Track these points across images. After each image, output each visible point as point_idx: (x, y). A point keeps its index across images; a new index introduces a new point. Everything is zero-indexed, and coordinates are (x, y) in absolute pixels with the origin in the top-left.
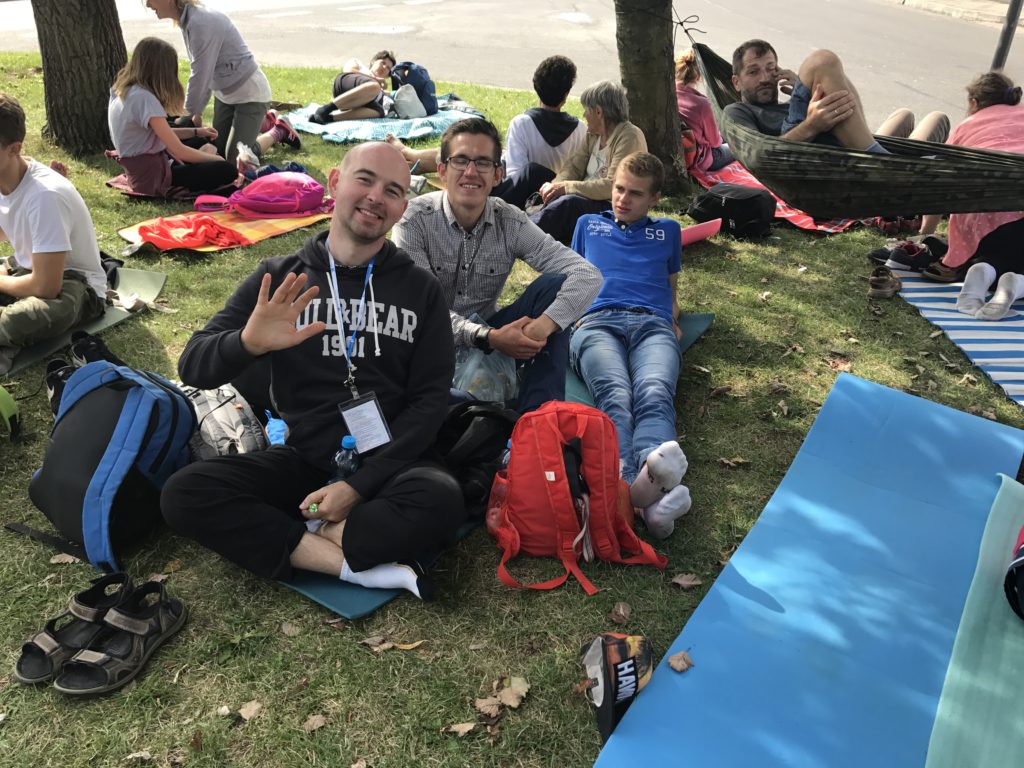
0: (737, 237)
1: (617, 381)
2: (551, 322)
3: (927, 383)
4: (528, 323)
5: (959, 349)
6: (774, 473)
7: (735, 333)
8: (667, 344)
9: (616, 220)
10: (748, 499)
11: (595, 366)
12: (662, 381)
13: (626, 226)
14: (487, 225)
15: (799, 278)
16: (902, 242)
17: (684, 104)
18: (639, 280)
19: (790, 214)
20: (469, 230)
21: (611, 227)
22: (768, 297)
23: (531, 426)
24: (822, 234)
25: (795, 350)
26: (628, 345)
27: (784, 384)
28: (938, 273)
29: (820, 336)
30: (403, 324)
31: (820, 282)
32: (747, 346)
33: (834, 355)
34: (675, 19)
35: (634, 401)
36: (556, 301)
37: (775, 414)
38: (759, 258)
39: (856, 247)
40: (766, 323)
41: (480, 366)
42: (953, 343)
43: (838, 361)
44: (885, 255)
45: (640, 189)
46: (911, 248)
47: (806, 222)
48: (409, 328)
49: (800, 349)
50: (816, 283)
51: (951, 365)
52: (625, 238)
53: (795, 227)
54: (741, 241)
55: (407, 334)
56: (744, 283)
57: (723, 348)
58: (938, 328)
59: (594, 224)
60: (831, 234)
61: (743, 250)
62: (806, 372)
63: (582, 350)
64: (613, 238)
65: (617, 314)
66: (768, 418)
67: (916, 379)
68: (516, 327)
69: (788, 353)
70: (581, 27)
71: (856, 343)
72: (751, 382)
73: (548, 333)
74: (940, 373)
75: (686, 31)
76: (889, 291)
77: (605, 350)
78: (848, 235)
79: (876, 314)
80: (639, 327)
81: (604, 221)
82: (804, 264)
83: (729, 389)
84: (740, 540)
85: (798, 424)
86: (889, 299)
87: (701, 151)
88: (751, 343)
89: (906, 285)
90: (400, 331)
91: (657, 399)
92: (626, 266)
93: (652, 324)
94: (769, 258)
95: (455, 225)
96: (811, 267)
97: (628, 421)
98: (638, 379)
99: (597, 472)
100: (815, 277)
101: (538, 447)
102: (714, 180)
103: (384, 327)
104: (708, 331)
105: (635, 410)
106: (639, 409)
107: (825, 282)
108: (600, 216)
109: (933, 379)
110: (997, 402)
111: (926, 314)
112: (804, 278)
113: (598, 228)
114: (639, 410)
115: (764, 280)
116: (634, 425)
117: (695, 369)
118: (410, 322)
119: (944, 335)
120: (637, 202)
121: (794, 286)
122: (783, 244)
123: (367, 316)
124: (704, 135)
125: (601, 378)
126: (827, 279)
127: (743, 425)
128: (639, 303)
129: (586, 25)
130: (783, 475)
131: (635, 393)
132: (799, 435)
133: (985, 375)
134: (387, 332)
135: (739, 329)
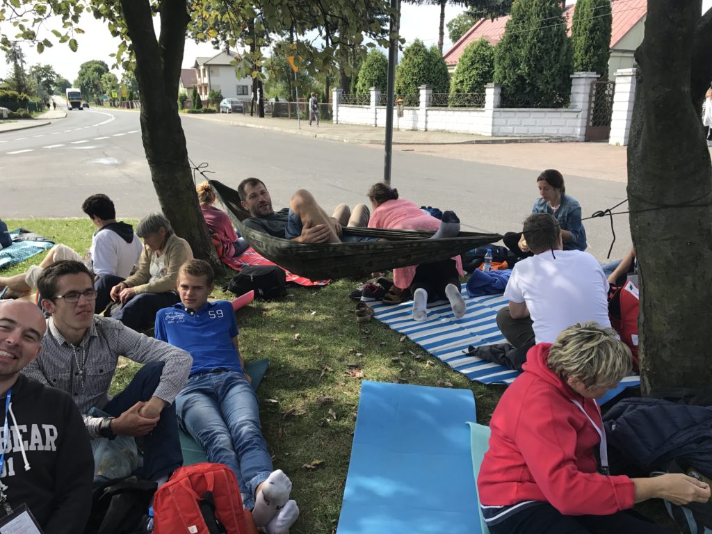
0: (266, 300)
1: (218, 429)
2: (160, 402)
3: (409, 372)
4: (142, 407)
5: (418, 346)
6: (341, 465)
7: (285, 368)
8: (245, 391)
9: (186, 309)
10: (331, 490)
11: (197, 422)
12: (250, 420)
13: (194, 312)
14: (93, 337)
15: (314, 319)
16: (366, 285)
17: (208, 217)
18: (213, 348)
19: (295, 278)
20: (77, 345)
21: (183, 315)
22: (298, 337)
23: (170, 494)
24: (318, 288)
25: (326, 370)
26: (218, 399)
27: (327, 397)
28: (391, 300)
29: (339, 356)
30: (45, 437)
31: (327, 319)
32: (296, 375)
33: (351, 367)
34: (191, 166)
35: (234, 441)
36: (161, 384)
37: (328, 420)
38: (284, 311)
39: (341, 292)
40: (302, 356)
41: (106, 449)
42: (413, 342)
43: (354, 371)
44: (359, 294)
45: (200, 284)
46: (372, 287)
47: (306, 282)
48: (51, 440)
49: (330, 369)
50: (325, 321)
51: (418, 357)
52: (195, 322)
53: (301, 286)
54: (269, 302)
55: (51, 444)
56: (280, 331)
57: (281, 381)
58: (403, 334)
59: (170, 315)
60: (324, 286)
61: (272, 308)
62: (338, 384)
63: (184, 412)
64: (186, 323)
65: (204, 377)
66: (325, 425)
67: (402, 371)
68: (132, 412)
69: (323, 373)
70: (113, 167)
71: (361, 356)
72: (306, 401)
73: (160, 410)
74: (414, 363)
75: (202, 173)
76: (368, 317)
77: (202, 407)
78: (332, 285)
79: (366, 334)
80: (223, 383)
81: (177, 311)
82: (314, 309)
83: (294, 411)
84: (336, 523)
85: (345, 423)
86: (370, 322)
87: (226, 246)
88: (298, 372)
89: (376, 310)
90: (44, 443)
91: (251, 436)
92: (200, 342)
93: (231, 379)
94: (290, 310)
95: (65, 344)
96: (319, 311)
97: (234, 458)
98: (232, 423)
99: (228, 513)
100: (322, 317)
101: (179, 509)
102: (239, 263)
103: (29, 444)
104: (268, 371)
105: (236, 448)
106: (239, 446)
107: (330, 319)
108: (173, 308)
109: (411, 368)
110: (448, 373)
111: (394, 327)
112: (317, 319)
113: (173, 318)
114: (239, 448)
115: (292, 326)
116: (238, 460)
117: (267, 402)
118: (52, 434)
119: (407, 338)
120: (199, 293)
121: (312, 326)
122: (296, 299)
123: (12, 439)
124: (226, 235)
125: (205, 431)
126: (331, 317)
127: (311, 435)
128: (217, 365)
129: (116, 166)
130: (348, 463)
131: (233, 435)
132: (348, 432)
133: (437, 358)
134: (33, 448)
135: (287, 365)
